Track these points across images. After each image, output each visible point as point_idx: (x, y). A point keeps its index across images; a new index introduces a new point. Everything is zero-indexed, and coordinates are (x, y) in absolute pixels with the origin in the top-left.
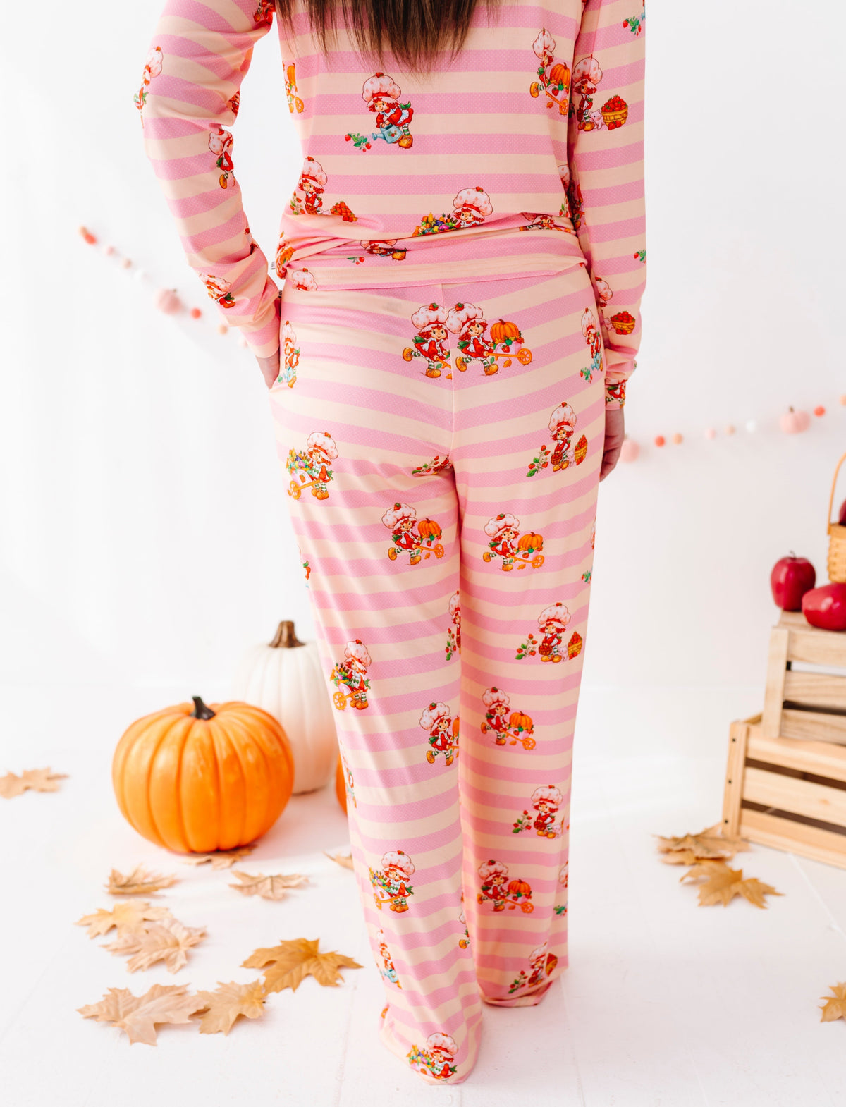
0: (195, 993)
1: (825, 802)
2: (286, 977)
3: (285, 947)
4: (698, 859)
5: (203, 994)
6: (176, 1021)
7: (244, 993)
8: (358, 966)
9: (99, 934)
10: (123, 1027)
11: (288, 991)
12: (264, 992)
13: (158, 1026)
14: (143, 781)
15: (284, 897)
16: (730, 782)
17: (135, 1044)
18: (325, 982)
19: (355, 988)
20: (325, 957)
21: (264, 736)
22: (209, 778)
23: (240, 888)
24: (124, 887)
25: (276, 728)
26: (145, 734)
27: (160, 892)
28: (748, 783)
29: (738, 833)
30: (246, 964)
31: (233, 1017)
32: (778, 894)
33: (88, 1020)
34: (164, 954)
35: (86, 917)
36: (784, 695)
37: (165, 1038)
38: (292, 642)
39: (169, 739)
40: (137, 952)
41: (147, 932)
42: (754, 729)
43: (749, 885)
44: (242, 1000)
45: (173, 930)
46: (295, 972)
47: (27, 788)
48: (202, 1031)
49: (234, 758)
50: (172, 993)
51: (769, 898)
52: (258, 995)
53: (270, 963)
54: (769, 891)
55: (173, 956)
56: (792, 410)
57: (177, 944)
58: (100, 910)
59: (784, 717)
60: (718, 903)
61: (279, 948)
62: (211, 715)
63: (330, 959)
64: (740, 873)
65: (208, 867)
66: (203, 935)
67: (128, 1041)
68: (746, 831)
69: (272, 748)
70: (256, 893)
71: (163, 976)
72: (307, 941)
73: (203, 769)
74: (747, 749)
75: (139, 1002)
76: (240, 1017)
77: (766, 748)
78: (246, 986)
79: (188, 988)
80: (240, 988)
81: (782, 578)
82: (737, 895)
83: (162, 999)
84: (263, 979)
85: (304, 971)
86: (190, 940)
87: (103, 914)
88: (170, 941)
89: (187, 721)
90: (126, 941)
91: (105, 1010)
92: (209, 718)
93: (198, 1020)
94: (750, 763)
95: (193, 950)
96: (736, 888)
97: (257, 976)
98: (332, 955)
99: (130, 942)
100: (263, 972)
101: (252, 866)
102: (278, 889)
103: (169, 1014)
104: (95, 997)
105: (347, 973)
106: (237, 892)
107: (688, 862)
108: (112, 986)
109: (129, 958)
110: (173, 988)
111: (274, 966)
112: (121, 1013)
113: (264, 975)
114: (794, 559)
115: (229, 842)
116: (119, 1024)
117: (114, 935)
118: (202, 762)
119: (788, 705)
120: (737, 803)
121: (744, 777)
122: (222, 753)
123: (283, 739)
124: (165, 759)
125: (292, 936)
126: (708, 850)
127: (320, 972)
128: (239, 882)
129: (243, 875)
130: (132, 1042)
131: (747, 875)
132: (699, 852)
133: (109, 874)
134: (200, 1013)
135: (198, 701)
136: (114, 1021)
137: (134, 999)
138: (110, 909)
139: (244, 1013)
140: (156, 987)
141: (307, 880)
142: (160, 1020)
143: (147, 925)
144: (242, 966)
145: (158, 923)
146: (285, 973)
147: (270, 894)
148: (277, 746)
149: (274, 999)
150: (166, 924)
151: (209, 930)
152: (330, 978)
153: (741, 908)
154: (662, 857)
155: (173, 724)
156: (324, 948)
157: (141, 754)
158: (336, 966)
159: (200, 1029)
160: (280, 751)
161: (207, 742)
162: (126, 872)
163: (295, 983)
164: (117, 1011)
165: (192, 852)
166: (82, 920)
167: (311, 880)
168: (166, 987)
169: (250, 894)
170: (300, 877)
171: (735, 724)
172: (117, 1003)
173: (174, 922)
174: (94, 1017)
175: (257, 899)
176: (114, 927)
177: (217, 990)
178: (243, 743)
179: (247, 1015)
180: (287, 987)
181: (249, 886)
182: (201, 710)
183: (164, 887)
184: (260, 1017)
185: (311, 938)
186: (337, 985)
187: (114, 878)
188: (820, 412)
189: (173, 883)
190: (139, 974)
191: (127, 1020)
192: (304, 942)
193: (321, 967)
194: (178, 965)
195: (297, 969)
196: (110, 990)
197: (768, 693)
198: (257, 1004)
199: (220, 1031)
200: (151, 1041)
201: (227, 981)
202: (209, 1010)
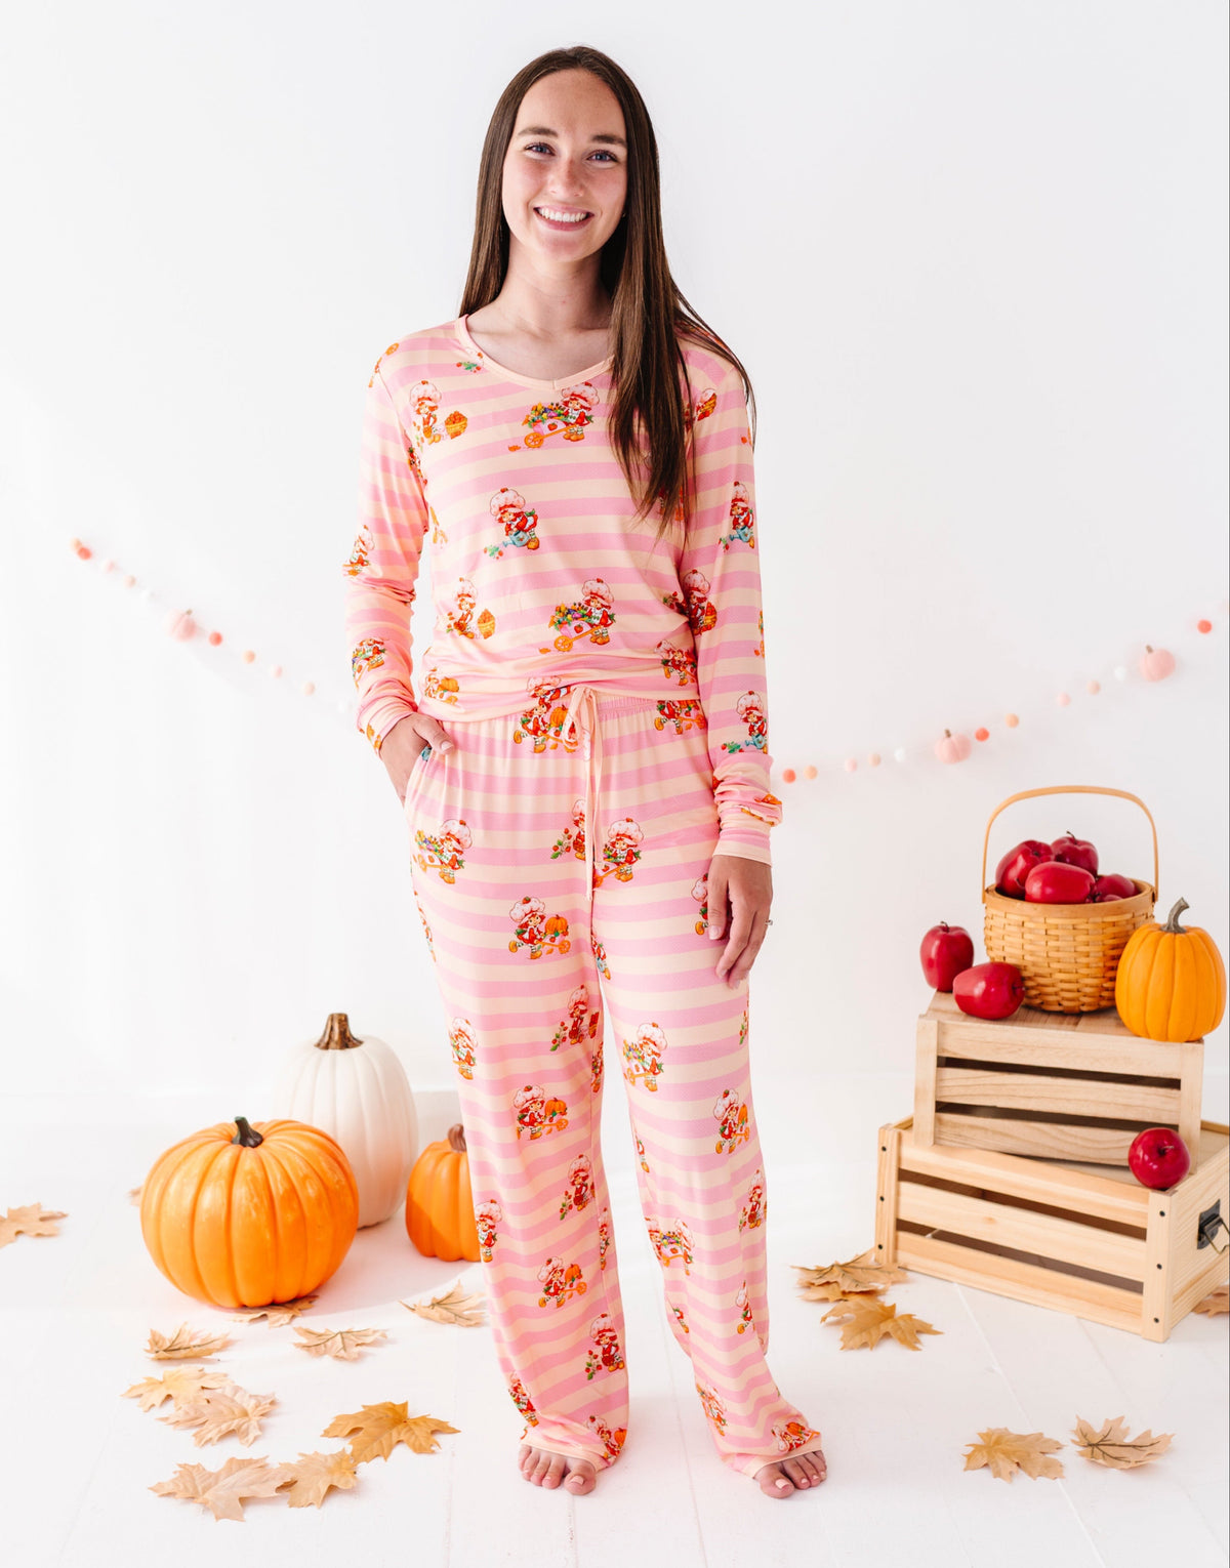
0: (276, 1466)
1: (991, 1220)
2: (376, 1445)
3: (369, 1412)
4: (844, 1293)
5: (287, 1466)
6: (263, 1495)
7: (330, 1463)
8: (455, 1431)
9: (153, 1405)
10: (205, 1504)
11: (380, 1460)
12: (352, 1462)
13: (243, 1501)
14: (185, 1225)
15: (360, 1357)
16: (882, 1199)
17: (221, 1521)
18: (419, 1449)
19: (453, 1455)
20: (416, 1422)
21: (324, 1164)
22: (264, 1219)
23: (307, 1347)
24: (170, 1352)
25: (336, 1152)
26: (184, 1168)
27: (214, 1356)
28: (903, 1199)
29: (895, 1260)
30: (327, 1433)
31: (324, 1489)
32: (936, 1333)
33: (164, 1499)
34: (234, 1425)
35: (133, 1388)
36: (936, 1096)
37: (252, 1513)
38: (346, 1041)
39: (214, 1173)
40: (204, 1423)
41: (208, 1402)
42: (905, 1134)
43: (901, 1323)
44: (330, 1471)
45: (237, 1398)
46: (384, 1439)
47: (19, 1233)
48: (292, 1505)
49: (292, 1192)
50: (254, 1466)
51: (924, 1338)
52: (347, 1465)
53: (355, 1431)
54: (925, 1329)
55: (244, 1427)
56: (948, 734)
57: (245, 1414)
58: (149, 1379)
59: (938, 1121)
60: (864, 1345)
61: (364, 1413)
62: (258, 1140)
63: (422, 1424)
64: (893, 1307)
65: (264, 1324)
66: (272, 1403)
67: (213, 1517)
68: (904, 1257)
69: (334, 1178)
70: (325, 1353)
71: (235, 1449)
72: (394, 1405)
73: (256, 1208)
74: (899, 1159)
75: (217, 1477)
76: (332, 1489)
77: (921, 1156)
78: (332, 1455)
79: (268, 1461)
80: (326, 1458)
81: (933, 953)
82: (887, 1335)
83: (241, 1473)
84: (349, 1449)
85: (395, 1439)
86: (260, 1408)
87: (153, 1384)
88: (237, 1411)
89: (234, 1149)
90: (187, 1413)
91: (182, 1487)
92: (257, 1145)
93: (285, 1493)
94: (904, 1175)
95: (264, 1420)
96: (887, 1326)
97: (344, 1445)
98: (424, 1419)
99: (192, 1414)
100: (349, 1440)
101: (314, 1320)
102: (351, 1347)
103: (253, 1487)
104: (167, 1475)
105: (441, 1438)
106: (304, 1352)
107: (832, 1298)
108: (182, 1462)
109: (194, 1431)
110: (250, 1462)
111: (361, 1434)
112: (200, 1488)
113: (351, 1443)
114: (946, 929)
115: (287, 1293)
116: (200, 1500)
117: (170, 1406)
118: (256, 1200)
119: (942, 1107)
120: (892, 1224)
121: (898, 1193)
122: (278, 1188)
123: (345, 1165)
124: (212, 1198)
125: (375, 1400)
126: (857, 1282)
127: (413, 1438)
128: (304, 1341)
129: (309, 1332)
130: (218, 1518)
131: (900, 1311)
132: (847, 1286)
133: (149, 1337)
134: (287, 1486)
135: (241, 1123)
136: (193, 1498)
137: (211, 1474)
138: (161, 1379)
139: (335, 1484)
140: (232, 1460)
141: (384, 1336)
142: (245, 1493)
143: (207, 1394)
144: (322, 1436)
145: (219, 1391)
146: (375, 1440)
147: (342, 1353)
148: (340, 1175)
149: (364, 1468)
150: (228, 1392)
151: (277, 1397)
152: (424, 1444)
153: (890, 1351)
154: (803, 1292)
155: (217, 1154)
156: (413, 1412)
157: (180, 1192)
158: (429, 1431)
159: (289, 1503)
160: (344, 1182)
161: (259, 1175)
162: (168, 1334)
163: (386, 1451)
164: (195, 1488)
165: (243, 1307)
166: (130, 1391)
167: (390, 1335)
168: (243, 1461)
169: (320, 1354)
170: (375, 1332)
171: (885, 1128)
172: (193, 1479)
173: (237, 1389)
174: (169, 1494)
175: (327, 1360)
176: (169, 1397)
177: (299, 1462)
178: (301, 1174)
179: (339, 1486)
180: (378, 1456)
181: (316, 1345)
182: (246, 1135)
183: (218, 1350)
184: (353, 1487)
185: (398, 1401)
186: (433, 1452)
187: (155, 1341)
188: (983, 735)
189: (226, 1345)
190: (209, 1447)
191: (208, 1496)
192: (390, 1406)
193: (413, 1433)
194: (251, 1437)
195: (386, 1435)
196: (180, 1466)
197: (918, 1094)
198: (350, 1475)
199: (311, 1504)
200: (239, 1518)
201: (310, 1452)
202: (296, 1482)
